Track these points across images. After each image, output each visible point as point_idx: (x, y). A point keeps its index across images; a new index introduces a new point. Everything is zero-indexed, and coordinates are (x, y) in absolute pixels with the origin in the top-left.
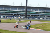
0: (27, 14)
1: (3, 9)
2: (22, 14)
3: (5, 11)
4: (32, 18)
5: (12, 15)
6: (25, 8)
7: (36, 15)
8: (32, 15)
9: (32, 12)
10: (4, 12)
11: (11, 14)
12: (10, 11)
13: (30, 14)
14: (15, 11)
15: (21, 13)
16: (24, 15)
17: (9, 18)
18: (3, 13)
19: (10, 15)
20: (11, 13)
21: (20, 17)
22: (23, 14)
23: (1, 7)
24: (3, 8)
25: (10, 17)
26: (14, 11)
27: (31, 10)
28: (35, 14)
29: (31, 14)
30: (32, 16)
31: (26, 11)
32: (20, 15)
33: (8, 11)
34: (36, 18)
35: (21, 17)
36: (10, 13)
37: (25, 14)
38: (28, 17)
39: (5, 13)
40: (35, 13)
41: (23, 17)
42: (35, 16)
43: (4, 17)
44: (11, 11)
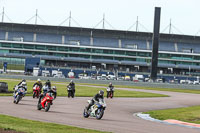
0: (159, 64)
1: (63, 42)
2: (136, 64)
3: (71, 49)
4: (179, 79)
5: (98, 65)
6: (150, 41)
7: (192, 70)
8: (177, 66)
9: (179, 56)
10: (66, 55)
11: (94, 64)
12: (88, 50)
13: (170, 65)
14: (111, 51)
15: (135, 60)
16: (147, 67)
17: (86, 77)
18: (62, 59)
19: (88, 65)
20: (94, 57)
21: (128, 77)
22: (140, 62)
23: (55, 35)
24: (63, 38)
25: (88, 74)
26: (105, 51)
27: (176, 50)
28: (190, 63)
29: (175, 62)
30: (177, 71)
31: (155, 53)
32: (132, 68)
33: (83, 50)
34: (192, 79)
35: (132, 76)
36: (91, 60)
37: (149, 64)
38: (160, 77)
39: (69, 58)
40: (190, 60)
41: (141, 76)
42: (190, 74)
43: (65, 73)
44: (94, 50)
